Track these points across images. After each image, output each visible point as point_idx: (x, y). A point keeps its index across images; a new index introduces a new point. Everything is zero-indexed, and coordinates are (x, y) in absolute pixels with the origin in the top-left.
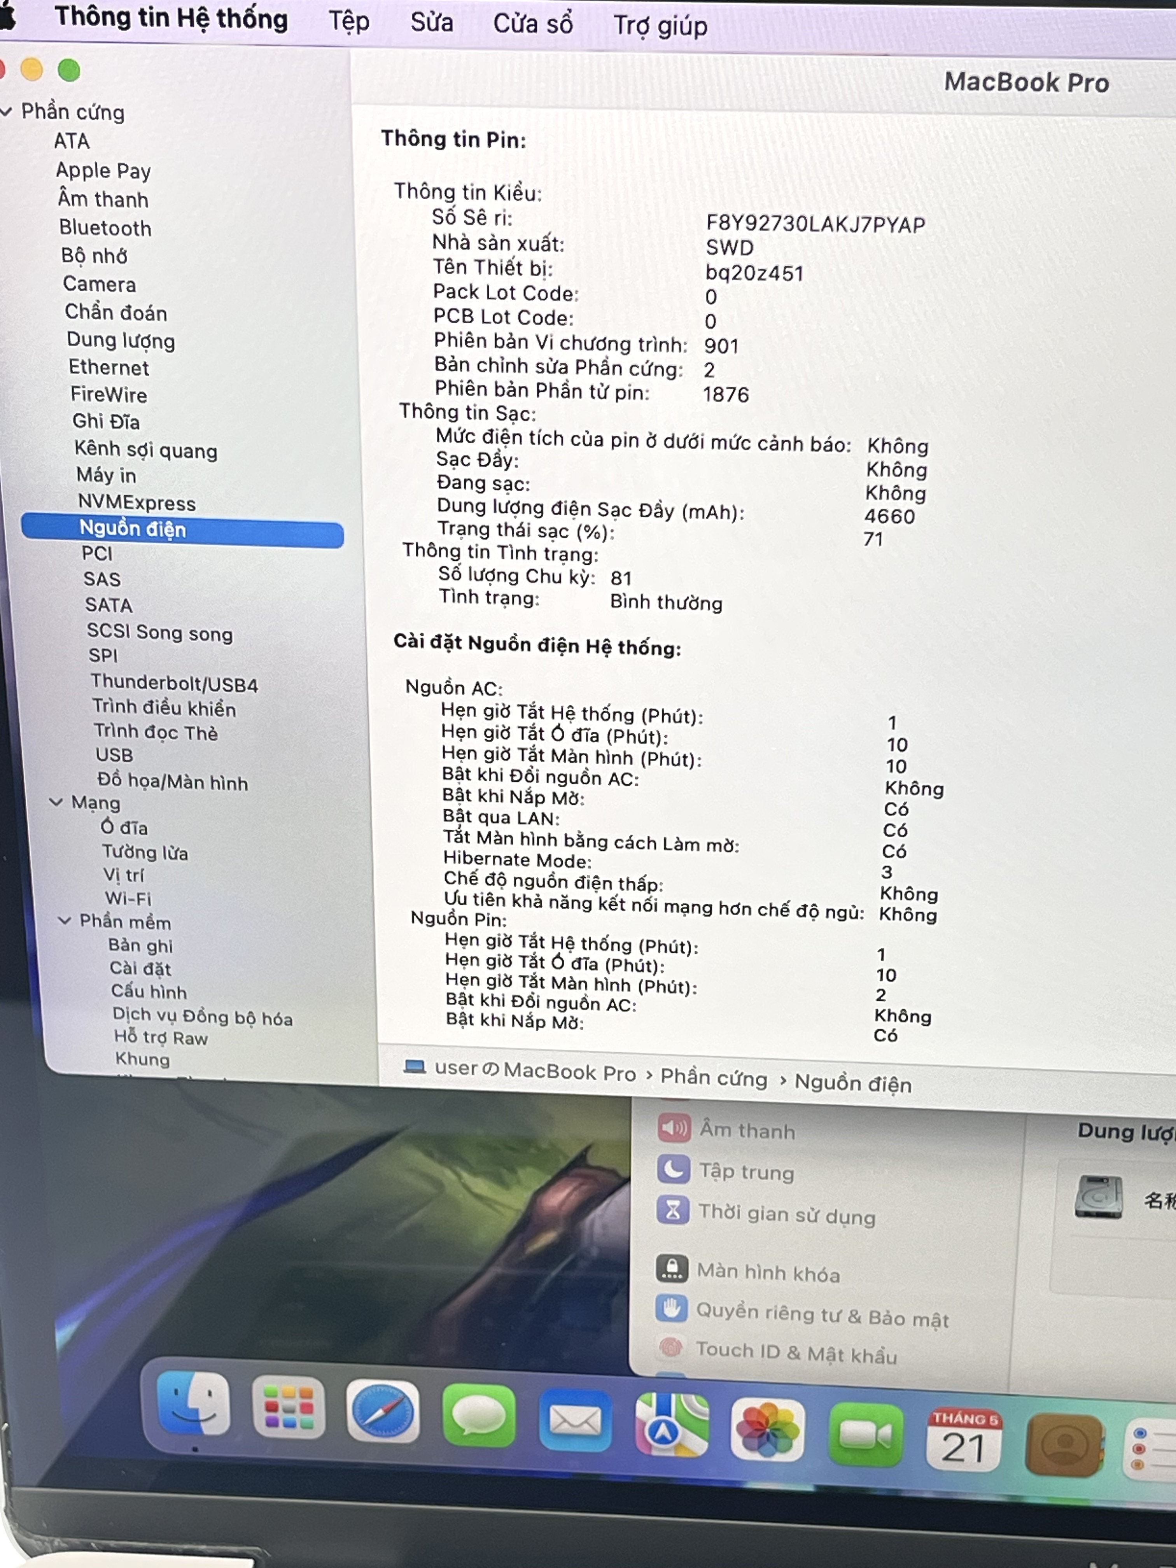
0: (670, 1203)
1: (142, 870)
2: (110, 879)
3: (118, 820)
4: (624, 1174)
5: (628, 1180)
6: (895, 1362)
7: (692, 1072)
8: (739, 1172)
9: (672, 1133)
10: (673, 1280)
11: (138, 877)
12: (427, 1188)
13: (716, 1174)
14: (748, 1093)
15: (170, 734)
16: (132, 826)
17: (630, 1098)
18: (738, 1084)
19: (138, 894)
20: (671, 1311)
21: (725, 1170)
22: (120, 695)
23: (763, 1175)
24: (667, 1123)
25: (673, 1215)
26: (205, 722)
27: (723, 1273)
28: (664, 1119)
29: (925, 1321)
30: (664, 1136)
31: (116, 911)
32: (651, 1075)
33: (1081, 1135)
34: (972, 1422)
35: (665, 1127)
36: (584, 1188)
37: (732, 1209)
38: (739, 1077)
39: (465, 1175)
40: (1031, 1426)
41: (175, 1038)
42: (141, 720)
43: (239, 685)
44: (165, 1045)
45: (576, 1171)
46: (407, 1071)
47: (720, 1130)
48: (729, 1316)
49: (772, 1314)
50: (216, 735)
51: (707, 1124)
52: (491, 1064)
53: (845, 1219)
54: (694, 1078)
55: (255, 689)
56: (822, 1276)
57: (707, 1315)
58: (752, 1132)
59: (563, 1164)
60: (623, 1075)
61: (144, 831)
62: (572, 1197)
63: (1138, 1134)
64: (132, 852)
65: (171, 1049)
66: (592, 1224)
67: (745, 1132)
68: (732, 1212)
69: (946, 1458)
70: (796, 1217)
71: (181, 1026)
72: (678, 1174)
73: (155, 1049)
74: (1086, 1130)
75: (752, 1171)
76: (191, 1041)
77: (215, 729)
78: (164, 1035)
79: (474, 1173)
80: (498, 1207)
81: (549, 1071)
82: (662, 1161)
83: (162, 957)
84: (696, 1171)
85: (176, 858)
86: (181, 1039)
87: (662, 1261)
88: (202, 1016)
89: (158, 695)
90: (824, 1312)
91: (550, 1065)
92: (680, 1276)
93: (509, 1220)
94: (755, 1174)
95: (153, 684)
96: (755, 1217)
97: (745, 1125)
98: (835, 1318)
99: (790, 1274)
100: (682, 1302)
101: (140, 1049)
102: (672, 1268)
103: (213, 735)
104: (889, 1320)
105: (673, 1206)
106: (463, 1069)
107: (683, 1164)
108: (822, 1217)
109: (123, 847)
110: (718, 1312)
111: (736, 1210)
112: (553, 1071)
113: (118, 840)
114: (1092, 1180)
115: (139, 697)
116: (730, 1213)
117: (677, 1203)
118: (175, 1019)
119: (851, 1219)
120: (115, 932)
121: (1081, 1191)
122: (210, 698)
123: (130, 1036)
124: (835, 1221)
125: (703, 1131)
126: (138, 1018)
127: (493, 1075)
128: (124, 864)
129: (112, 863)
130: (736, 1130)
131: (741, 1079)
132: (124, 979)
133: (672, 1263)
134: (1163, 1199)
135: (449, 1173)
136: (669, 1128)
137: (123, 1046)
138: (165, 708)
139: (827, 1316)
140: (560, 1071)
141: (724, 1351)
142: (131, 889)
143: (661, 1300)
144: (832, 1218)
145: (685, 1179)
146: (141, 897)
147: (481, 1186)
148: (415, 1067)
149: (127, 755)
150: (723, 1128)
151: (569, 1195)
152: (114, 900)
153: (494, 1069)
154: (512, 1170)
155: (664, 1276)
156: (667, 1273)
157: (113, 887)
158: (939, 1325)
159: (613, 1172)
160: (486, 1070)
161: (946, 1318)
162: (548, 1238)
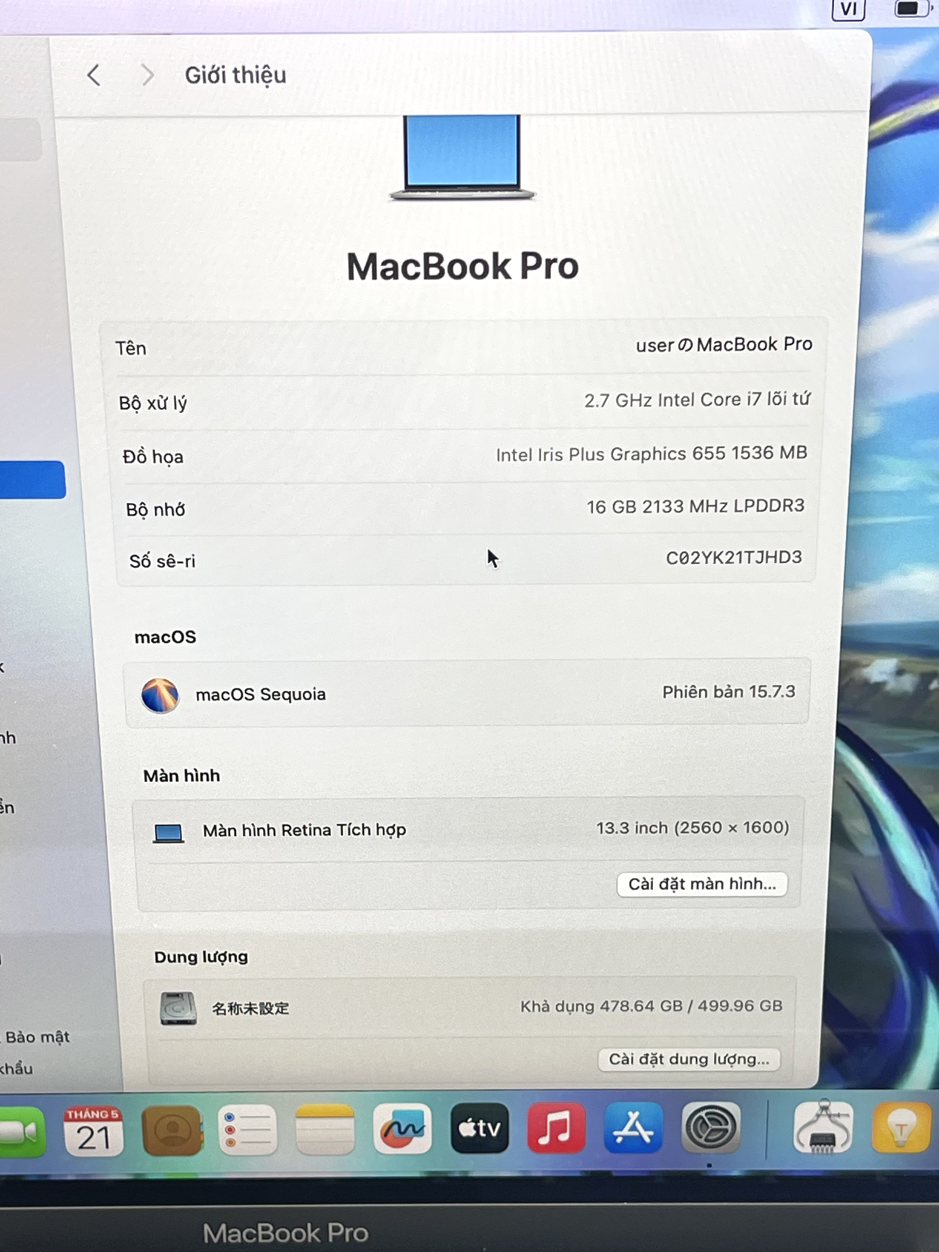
6: (31, 1072)
69: (81, 1147)
158: (62, 1041)
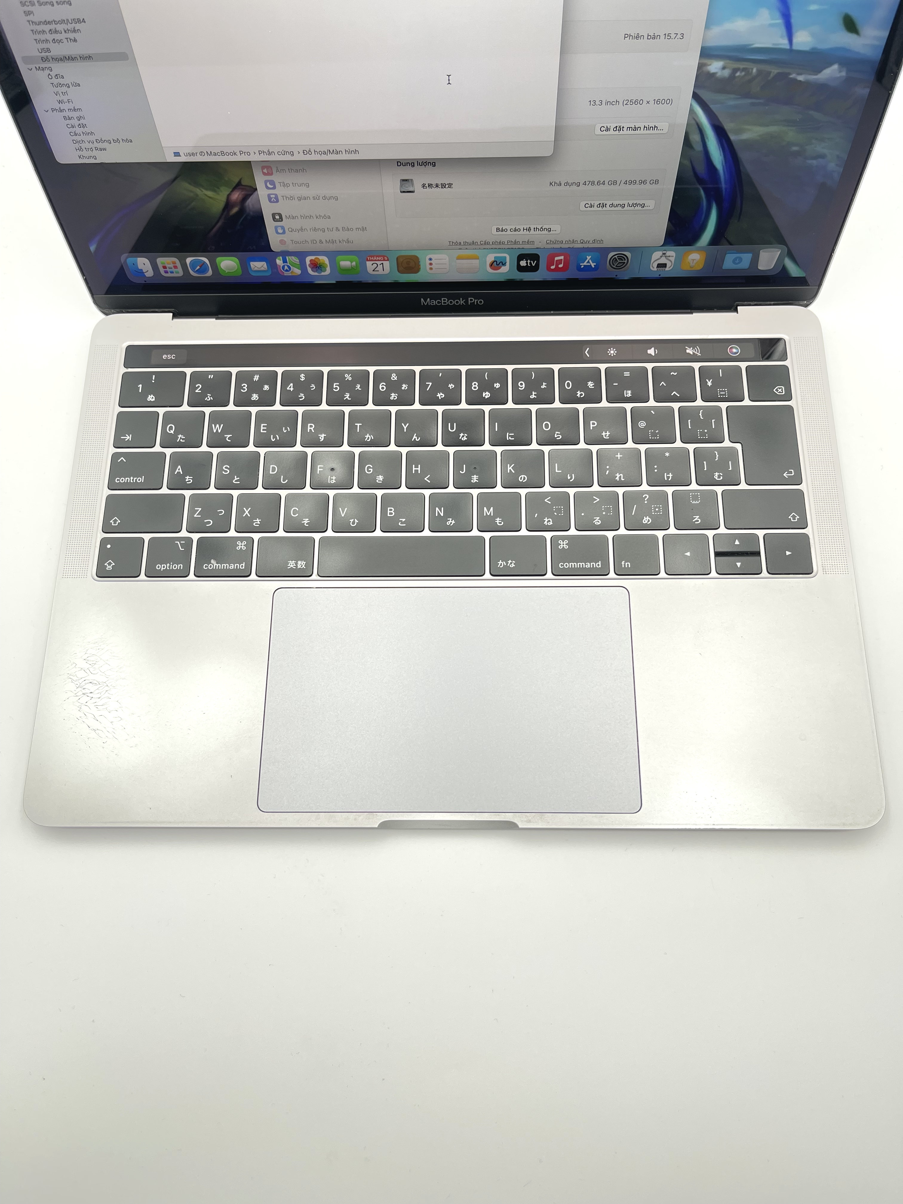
0: (272, 196)
1: (66, 91)
2: (57, 95)
3: (53, 74)
4: (254, 187)
5: (256, 189)
7: (268, 151)
8: (291, 185)
9: (267, 172)
10: (278, 221)
11: (66, 94)
12: (192, 195)
13: (284, 186)
14: (288, 158)
15: (60, 41)
16: (58, 76)
17: (250, 161)
18: (284, 154)
19: (68, 100)
20: (280, 231)
21: (287, 184)
22: (40, 28)
23: (299, 185)
24: (264, 169)
25: (273, 200)
26: (71, 35)
27: (293, 218)
28: (263, 168)
29: (359, 229)
30: (264, 174)
31: (62, 106)
32: (255, 153)
33: (398, 166)
34: (379, 259)
35: (264, 171)
36: (243, 193)
37: (292, 197)
38: (284, 152)
39: (203, 190)
40: (397, 259)
41: (96, 149)
42: (50, 37)
43: (79, 21)
44: (93, 151)
45: (239, 187)
46: (175, 156)
47: (282, 171)
48: (299, 231)
49: (311, 230)
50: (76, 40)
51: (277, 169)
52: (202, 152)
53: (328, 198)
54: (270, 153)
55: (85, 22)
56: (325, 217)
57: (292, 231)
58: (293, 171)
59: (234, 185)
60: (246, 153)
61: (63, 77)
62: (240, 196)
63: (416, 164)
64: (60, 85)
65: (95, 153)
66: (249, 205)
67: (290, 171)
68: (292, 198)
69: (373, 271)
70: (312, 198)
71: (96, 145)
72: (272, 186)
73: (90, 153)
74: (399, 164)
75: (295, 184)
76: (101, 150)
77: (76, 38)
78: (92, 148)
79: (206, 189)
80: (217, 201)
81: (222, 154)
82: (266, 182)
83: (82, 121)
84: (277, 185)
85: (76, 86)
86: (97, 149)
87: (274, 215)
88: (102, 141)
89: (53, 27)
90: (328, 228)
91: (221, 152)
92: (280, 220)
93: (221, 205)
94: (297, 185)
95: (49, 23)
96: (300, 199)
97: (290, 169)
98: (331, 230)
99: (315, 217)
100: (283, 228)
101: (85, 153)
102: (277, 217)
103: (75, 40)
104: (348, 229)
105: (273, 197)
106: (193, 154)
107: (272, 183)
108: (321, 198)
109: (57, 84)
110: (295, 230)
111: (293, 197)
112: (222, 153)
113: (55, 81)
114: (403, 180)
115: (47, 28)
116: (291, 198)
117: (274, 196)
118: (93, 143)
119: (330, 198)
120: (64, 114)
121: (401, 184)
122: (70, 26)
123: (80, 149)
124: (325, 199)
125: (277, 171)
126: (81, 143)
127: (203, 156)
128: (60, 90)
129: (56, 90)
130: (287, 170)
131: (285, 153)
132: (73, 130)
133: (277, 215)
134: (427, 185)
135: (198, 190)
136: (265, 171)
137: (80, 153)
138: (56, 32)
139: (329, 230)
140: (225, 153)
141: (299, 242)
142: (65, 98)
143: (276, 228)
144: (324, 198)
145: (274, 188)
146: (69, 101)
147: (210, 193)
148: (177, 154)
149: (48, 50)
150: (283, 170)
151: (239, 195)
152: (60, 103)
153: (203, 154)
154: (219, 188)
155: (275, 220)
156: (276, 219)
157: (58, 98)
159: (250, 187)
160: (201, 154)
161: (366, 228)
162: (235, 210)
